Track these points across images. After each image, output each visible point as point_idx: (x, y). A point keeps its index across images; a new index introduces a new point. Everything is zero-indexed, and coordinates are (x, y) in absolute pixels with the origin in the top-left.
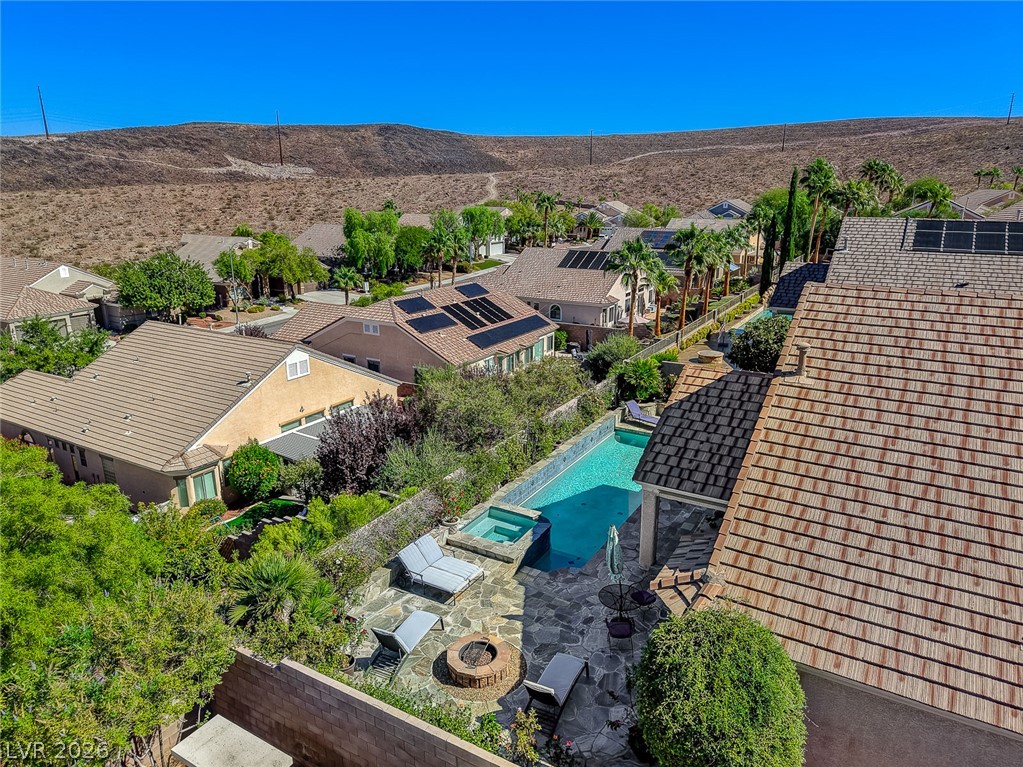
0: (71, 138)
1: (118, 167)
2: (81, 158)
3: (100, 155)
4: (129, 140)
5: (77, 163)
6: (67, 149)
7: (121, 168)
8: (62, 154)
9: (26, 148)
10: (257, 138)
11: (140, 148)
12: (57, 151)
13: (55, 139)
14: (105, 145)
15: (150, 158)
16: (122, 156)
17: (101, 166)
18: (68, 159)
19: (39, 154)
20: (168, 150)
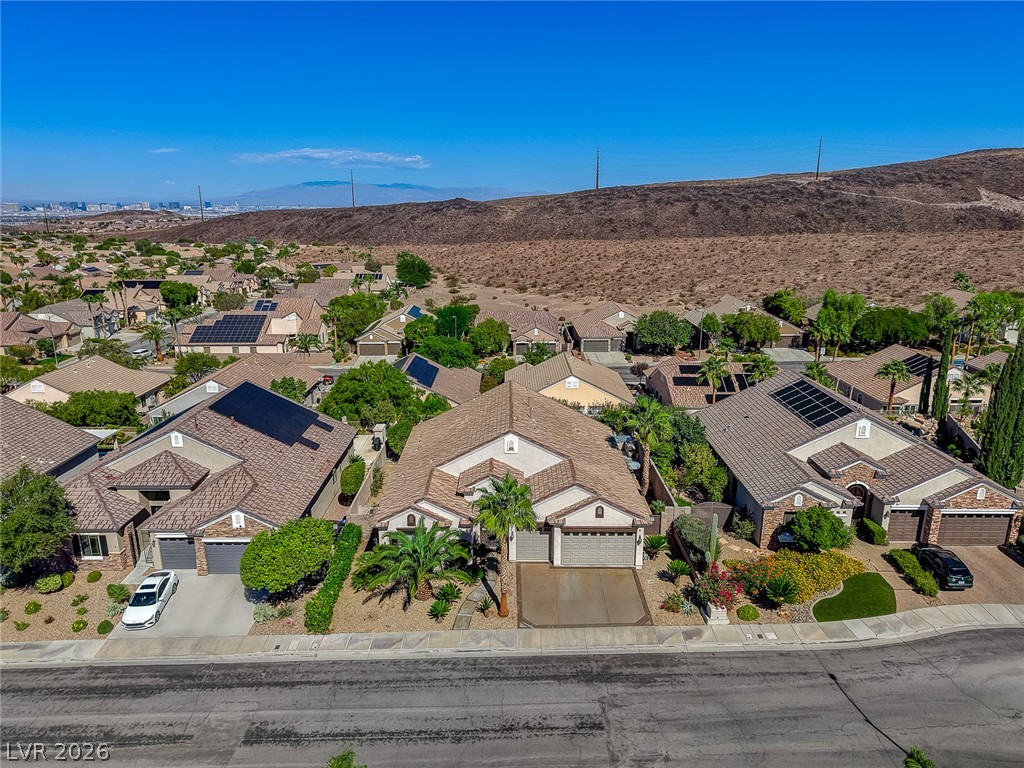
0: (836, 177)
1: (863, 204)
2: (835, 195)
3: (852, 193)
4: (886, 177)
5: (828, 201)
6: (829, 188)
7: (865, 204)
8: (820, 193)
9: (795, 188)
11: (892, 185)
12: (818, 190)
13: (822, 179)
14: (862, 183)
15: (899, 196)
16: (872, 193)
17: (848, 202)
18: (822, 195)
19: (803, 193)
20: (920, 185)
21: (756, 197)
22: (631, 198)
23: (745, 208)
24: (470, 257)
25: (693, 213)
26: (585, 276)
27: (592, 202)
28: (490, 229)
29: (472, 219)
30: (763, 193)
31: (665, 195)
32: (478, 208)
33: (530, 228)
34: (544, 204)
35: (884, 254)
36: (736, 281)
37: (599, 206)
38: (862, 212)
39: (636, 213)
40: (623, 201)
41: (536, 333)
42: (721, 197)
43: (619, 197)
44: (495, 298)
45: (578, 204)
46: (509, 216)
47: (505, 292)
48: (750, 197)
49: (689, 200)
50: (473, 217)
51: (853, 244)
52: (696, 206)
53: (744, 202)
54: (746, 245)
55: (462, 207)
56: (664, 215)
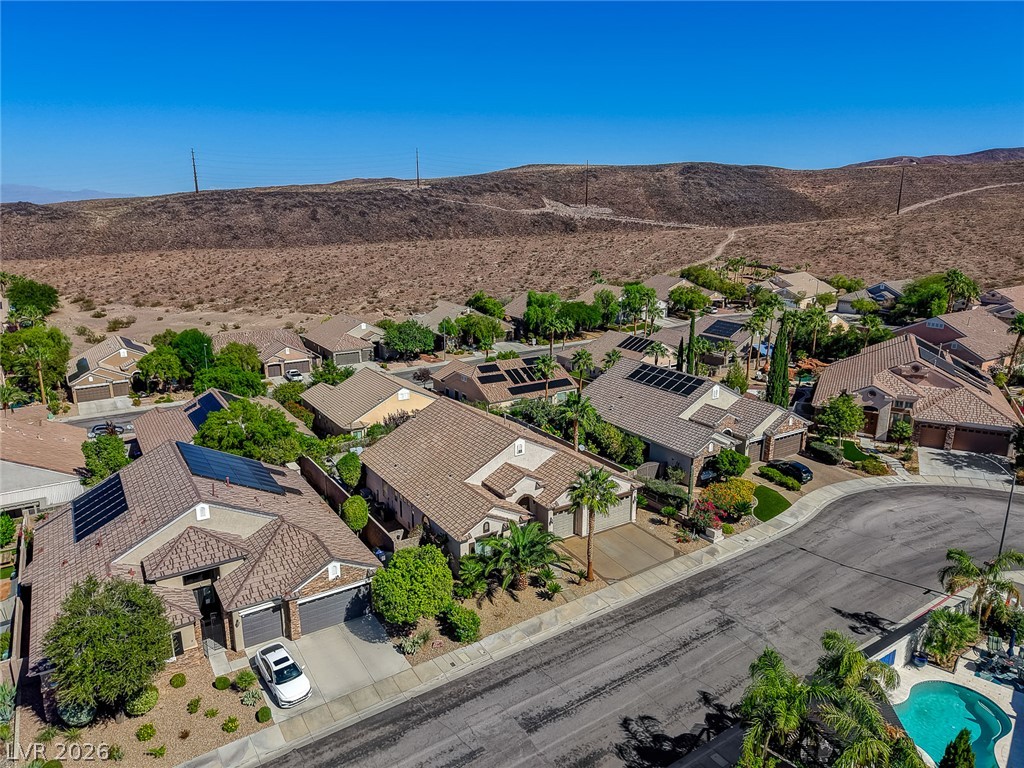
0: (434, 186)
1: (461, 210)
2: (437, 202)
3: (450, 200)
4: (473, 187)
5: (433, 207)
6: (430, 195)
7: (463, 211)
8: (425, 200)
9: (403, 195)
10: (571, 181)
11: (479, 193)
12: (422, 197)
13: (423, 187)
14: (456, 191)
15: (486, 203)
16: (466, 200)
17: (450, 209)
18: (428, 203)
19: (410, 200)
20: (500, 194)
21: (370, 203)
22: (244, 203)
23: (362, 214)
24: (88, 273)
25: (314, 218)
26: (254, 289)
27: (201, 208)
28: (80, 239)
29: (49, 227)
30: (375, 199)
31: (279, 200)
32: (52, 213)
33: (132, 236)
34: (141, 209)
35: (516, 257)
36: (411, 286)
37: (210, 211)
38: (463, 218)
39: (254, 219)
40: (237, 206)
41: (288, 353)
42: (338, 203)
43: (230, 202)
44: (160, 319)
45: (184, 210)
46: (100, 223)
47: (167, 311)
48: (365, 203)
49: (306, 205)
50: (51, 225)
51: (489, 248)
52: (315, 212)
53: (360, 208)
54: (400, 252)
55: (30, 214)
56: (286, 221)
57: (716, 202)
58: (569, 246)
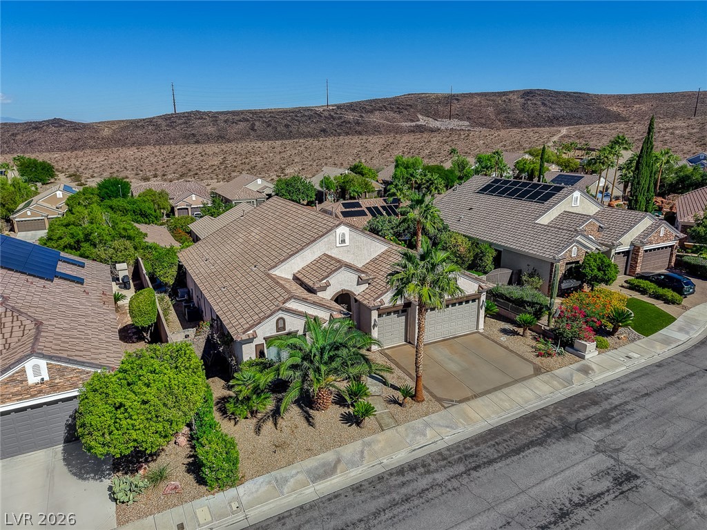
0: (339, 107)
1: (358, 123)
2: (340, 118)
3: (350, 116)
4: (367, 107)
5: (337, 121)
6: (336, 113)
7: (359, 123)
8: (332, 117)
9: (316, 114)
10: (439, 103)
11: (371, 112)
12: (330, 115)
13: (331, 108)
14: (354, 110)
15: (376, 118)
16: (361, 116)
17: (349, 122)
18: (334, 119)
19: (321, 116)
20: (387, 112)
21: (293, 119)
22: (205, 119)
23: (287, 126)
24: (85, 160)
25: (253, 129)
26: (196, 168)
27: (175, 122)
28: (92, 142)
29: (72, 135)
30: (296, 116)
31: (230, 117)
32: (75, 127)
33: (127, 141)
35: (393, 146)
36: (311, 165)
37: (181, 124)
38: (358, 128)
39: (211, 129)
40: (200, 121)
41: (194, 199)
42: (270, 119)
43: (196, 119)
45: (164, 124)
46: (106, 132)
48: (289, 118)
49: (248, 120)
50: (73, 133)
51: (373, 141)
52: (253, 125)
53: (285, 122)
54: (306, 144)
55: (61, 126)
56: (233, 130)
57: (548, 117)
58: (434, 139)
